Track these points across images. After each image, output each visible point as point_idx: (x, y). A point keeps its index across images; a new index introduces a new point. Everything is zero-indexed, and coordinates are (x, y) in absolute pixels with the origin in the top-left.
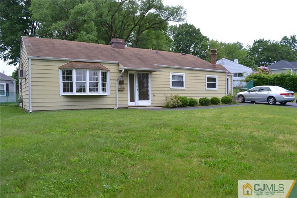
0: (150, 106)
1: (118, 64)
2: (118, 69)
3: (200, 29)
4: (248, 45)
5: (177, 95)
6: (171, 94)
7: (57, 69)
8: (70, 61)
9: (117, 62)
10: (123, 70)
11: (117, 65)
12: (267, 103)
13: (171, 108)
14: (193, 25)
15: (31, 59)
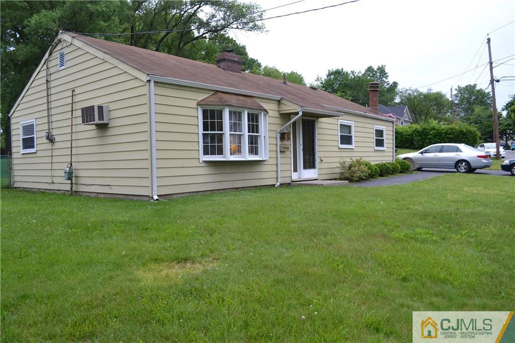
0: (317, 180)
1: (279, 101)
2: (277, 109)
3: (246, 47)
4: (319, 78)
5: (359, 158)
6: (351, 157)
7: (195, 106)
8: (214, 91)
9: (278, 97)
10: (301, 114)
11: (277, 103)
12: (455, 170)
13: (357, 181)
14: (234, 39)
15: (155, 82)
